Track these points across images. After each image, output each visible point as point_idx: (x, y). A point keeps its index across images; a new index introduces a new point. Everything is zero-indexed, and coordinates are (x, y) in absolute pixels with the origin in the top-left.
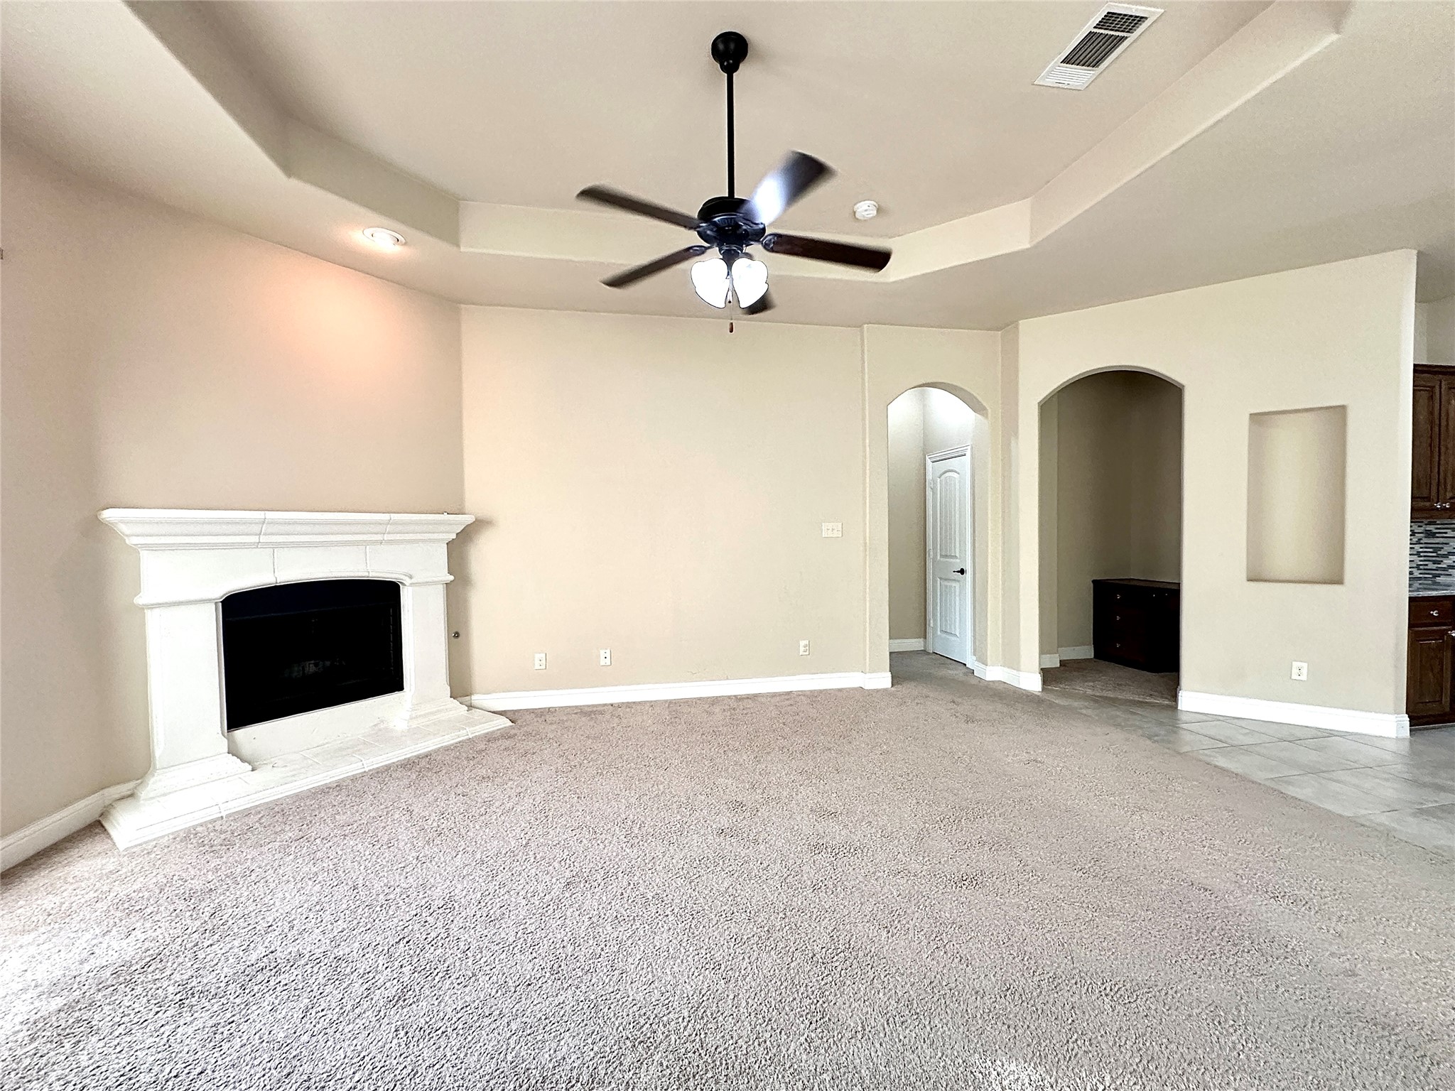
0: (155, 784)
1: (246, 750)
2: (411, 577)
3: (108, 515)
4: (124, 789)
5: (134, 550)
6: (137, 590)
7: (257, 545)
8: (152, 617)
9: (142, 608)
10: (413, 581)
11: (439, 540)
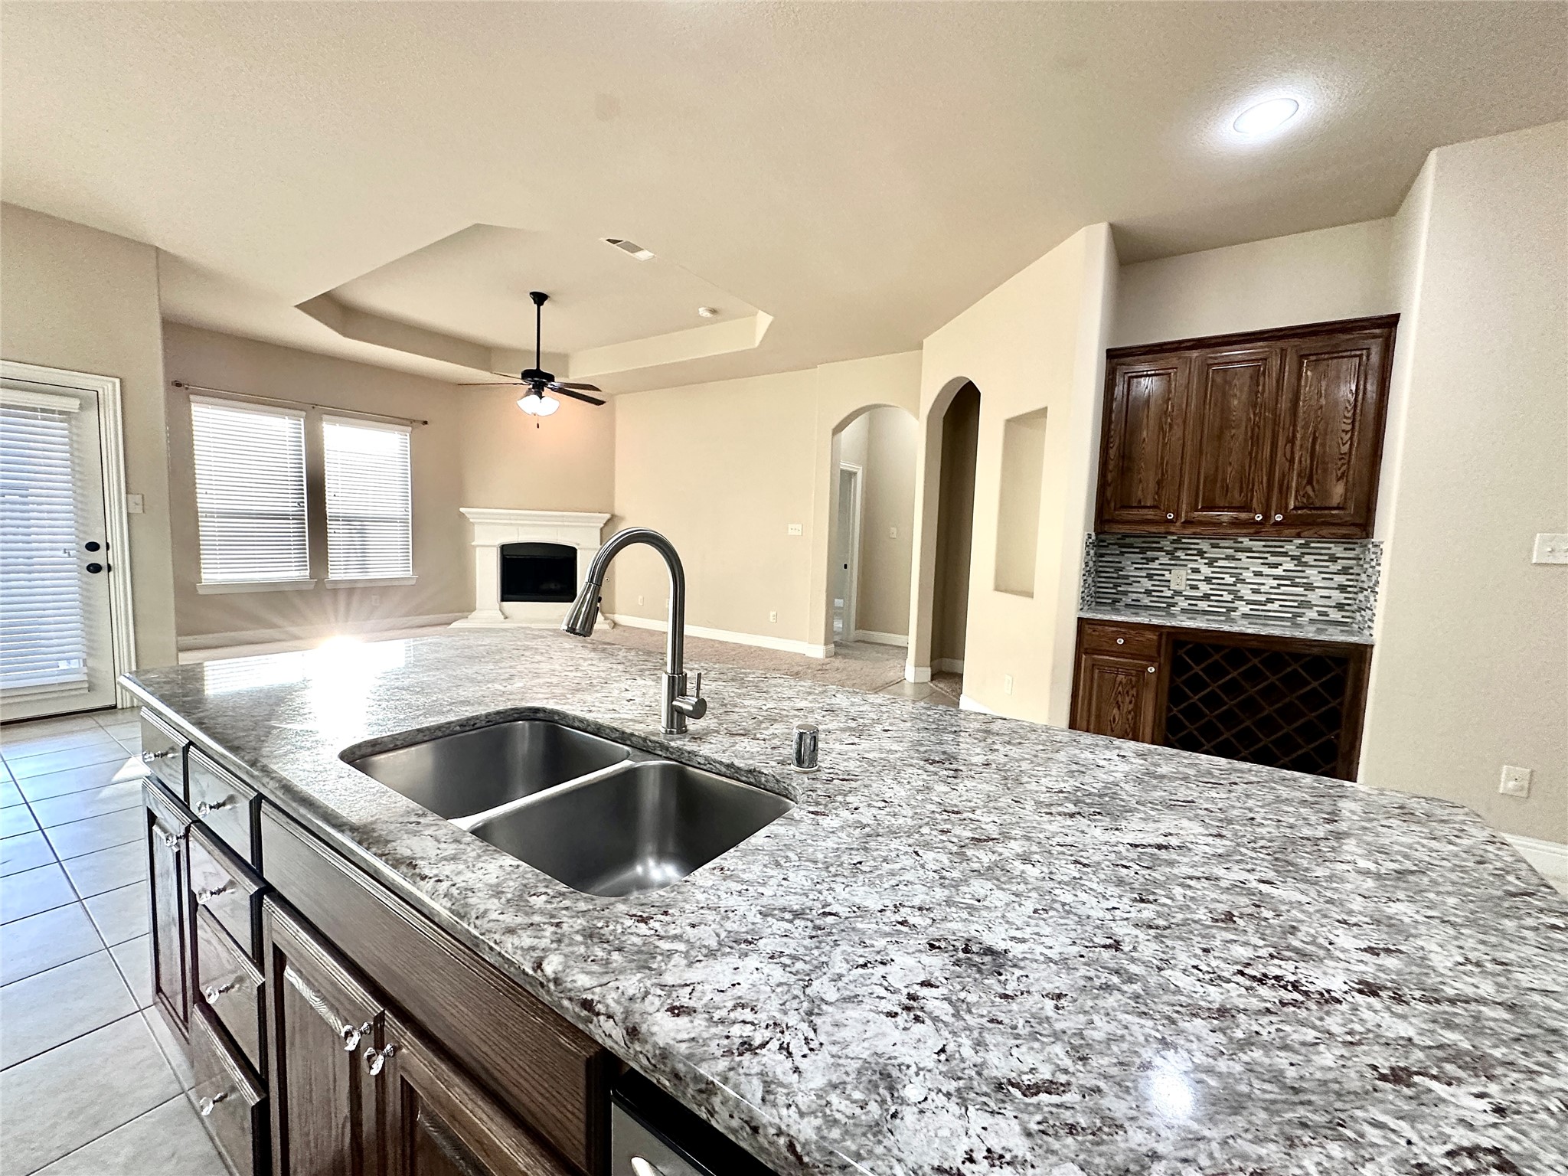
0: (475, 612)
1: (507, 613)
2: (579, 545)
3: (462, 509)
4: (466, 613)
5: (473, 524)
6: (474, 541)
8: (478, 550)
9: (475, 547)
11: (594, 527)
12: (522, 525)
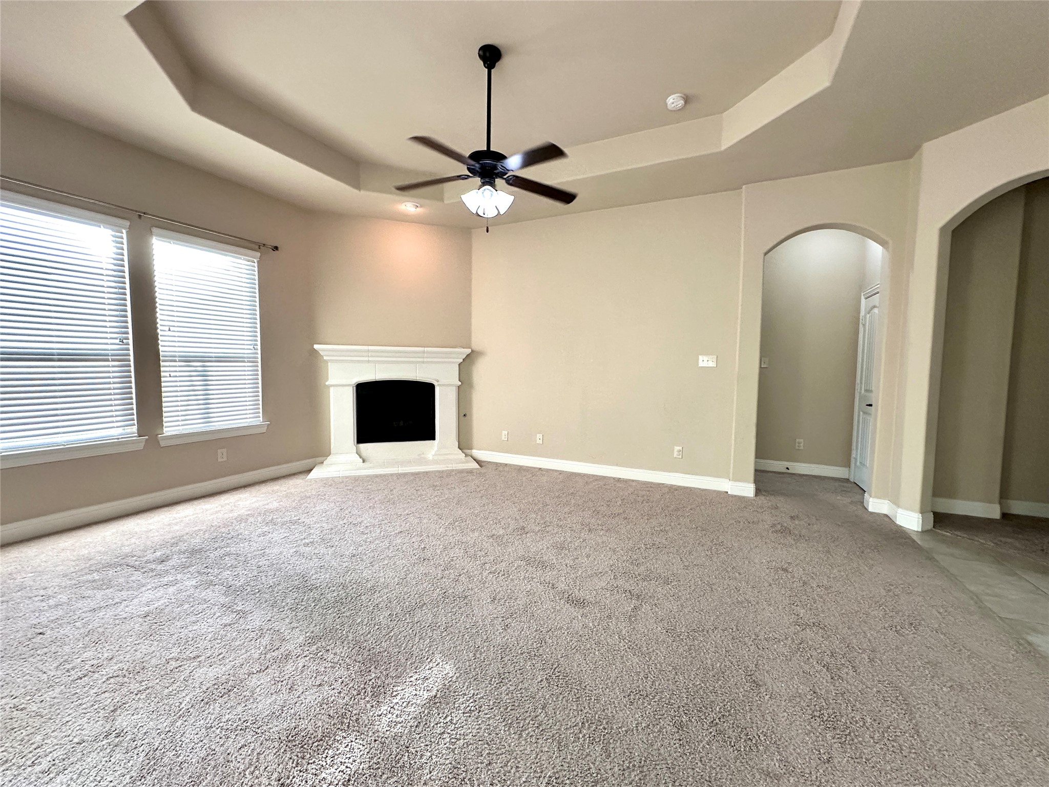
0: (330, 460)
1: (364, 454)
2: (438, 381)
3: (316, 347)
4: (320, 459)
5: (327, 362)
6: (327, 379)
7: (368, 361)
8: (332, 389)
9: (329, 387)
10: (439, 383)
11: (453, 362)
12: (379, 362)
